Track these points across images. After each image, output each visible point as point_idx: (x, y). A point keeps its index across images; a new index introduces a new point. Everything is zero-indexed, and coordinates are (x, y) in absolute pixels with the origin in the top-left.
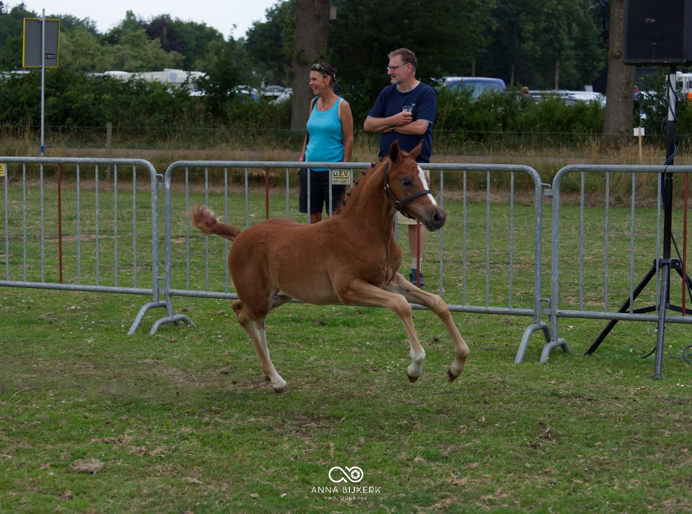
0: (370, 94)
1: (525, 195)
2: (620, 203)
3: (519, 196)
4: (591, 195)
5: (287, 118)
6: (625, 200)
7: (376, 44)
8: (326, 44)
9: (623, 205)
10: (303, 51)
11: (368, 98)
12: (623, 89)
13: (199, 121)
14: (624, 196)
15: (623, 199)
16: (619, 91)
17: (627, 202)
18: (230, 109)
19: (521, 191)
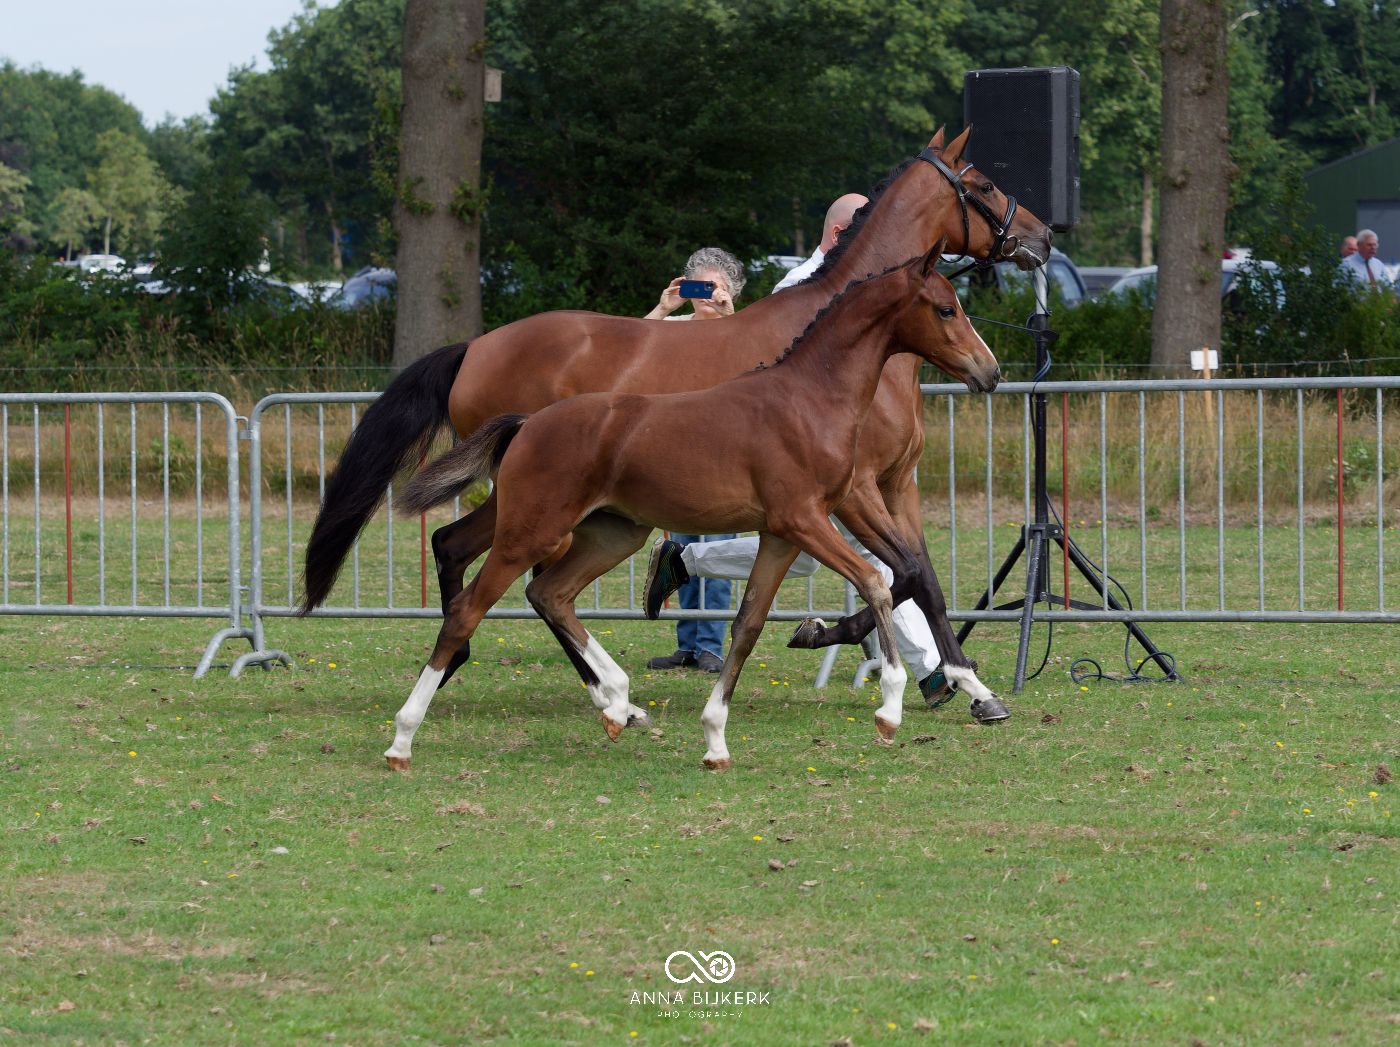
0: (588, 282)
1: (944, 506)
2: (1155, 520)
3: (930, 510)
4: (1092, 503)
5: (384, 343)
6: (1166, 511)
7: (600, 161)
8: (478, 162)
9: (1160, 524)
10: (421, 180)
11: (582, 290)
12: (1194, 263)
13: (164, 354)
14: (1165, 504)
15: (1162, 510)
16: (1187, 267)
17: (1171, 518)
18: (240, 324)
19: (935, 498)
